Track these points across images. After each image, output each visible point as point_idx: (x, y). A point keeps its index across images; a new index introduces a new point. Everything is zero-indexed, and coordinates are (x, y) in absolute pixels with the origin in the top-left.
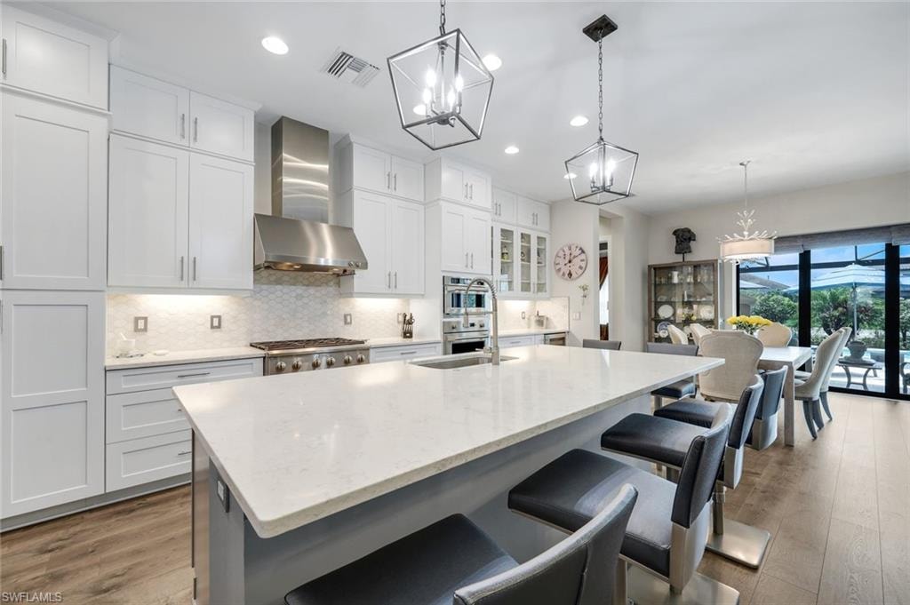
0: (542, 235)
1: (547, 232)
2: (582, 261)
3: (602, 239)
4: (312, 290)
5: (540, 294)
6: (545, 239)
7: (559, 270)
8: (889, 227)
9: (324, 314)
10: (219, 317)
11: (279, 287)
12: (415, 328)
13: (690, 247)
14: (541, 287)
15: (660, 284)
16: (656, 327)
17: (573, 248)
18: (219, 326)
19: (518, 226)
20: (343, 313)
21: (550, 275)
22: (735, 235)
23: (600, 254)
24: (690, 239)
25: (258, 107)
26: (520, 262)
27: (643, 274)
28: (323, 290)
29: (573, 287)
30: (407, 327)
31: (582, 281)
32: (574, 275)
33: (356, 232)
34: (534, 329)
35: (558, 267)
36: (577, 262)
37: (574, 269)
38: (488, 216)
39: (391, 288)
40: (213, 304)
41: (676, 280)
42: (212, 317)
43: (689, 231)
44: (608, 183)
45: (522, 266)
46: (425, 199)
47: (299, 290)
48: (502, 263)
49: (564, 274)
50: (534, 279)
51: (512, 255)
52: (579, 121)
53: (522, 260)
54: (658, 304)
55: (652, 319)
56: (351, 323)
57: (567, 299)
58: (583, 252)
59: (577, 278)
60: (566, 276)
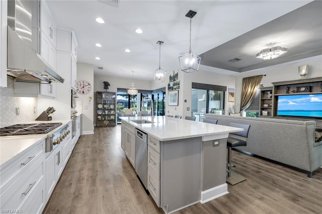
2: (89, 88)
13: (108, 87)
15: (99, 98)
16: (97, 111)
17: (85, 82)
20: (15, 107)
24: (108, 85)
29: (85, 97)
35: (77, 89)
37: (85, 90)
41: (104, 97)
43: (108, 83)
54: (98, 104)
57: (82, 101)
58: (89, 84)
59: (86, 94)
60: (81, 92)
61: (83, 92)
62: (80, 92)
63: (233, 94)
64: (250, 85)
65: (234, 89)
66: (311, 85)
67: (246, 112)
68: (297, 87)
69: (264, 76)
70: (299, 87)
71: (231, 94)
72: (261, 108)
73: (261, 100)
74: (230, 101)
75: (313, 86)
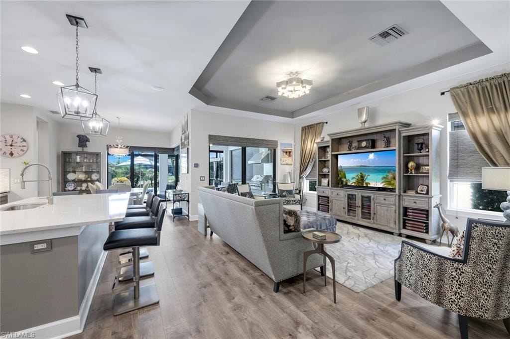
2: (24, 146)
8: (155, 148)
13: (86, 145)
15: (69, 162)
16: (65, 184)
17: (15, 137)
24: (87, 141)
29: (15, 161)
31: (23, 160)
32: (15, 154)
36: (18, 146)
37: (16, 151)
41: (78, 160)
43: (86, 137)
54: (67, 173)
57: (8, 170)
58: (24, 141)
59: (18, 157)
60: (8, 154)
61: (12, 154)
62: (5, 153)
63: (290, 152)
64: (310, 136)
65: (292, 144)
66: (374, 137)
67: (308, 181)
68: (358, 141)
69: (325, 124)
70: (360, 141)
71: (286, 152)
72: (319, 174)
73: (319, 161)
74: (285, 163)
75: (377, 140)
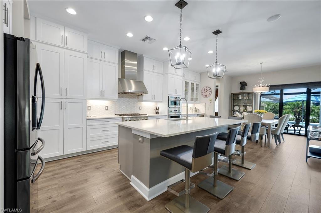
0: (198, 83)
1: (199, 82)
2: (210, 92)
3: (217, 85)
4: (131, 99)
5: (196, 102)
6: (198, 84)
7: (203, 94)
8: (308, 83)
9: (134, 107)
10: (108, 107)
11: (122, 98)
12: (159, 111)
13: (245, 88)
14: (197, 100)
15: (235, 99)
16: (233, 113)
17: (207, 87)
18: (108, 109)
19: (190, 80)
20: (139, 106)
21: (200, 96)
22: (258, 85)
23: (216, 88)
24: (245, 85)
25: (119, 48)
26: (191, 92)
27: (230, 96)
28: (134, 99)
29: (207, 100)
30: (157, 111)
31: (210, 98)
32: (207, 96)
33: (144, 83)
34: (194, 113)
35: (202, 93)
36: (208, 92)
37: (208, 94)
38: (182, 78)
39: (153, 100)
40: (106, 103)
41: (240, 98)
42: (106, 107)
43: (245, 82)
44: (218, 74)
45: (191, 93)
46: (163, 72)
47: (128, 99)
48: (185, 92)
49: (204, 96)
50: (195, 97)
51: (188, 89)
52: (211, 52)
53: (191, 91)
54: (234, 106)
55: (232, 111)
56: (141, 109)
57: (205, 104)
58: (210, 89)
61: (206, 96)
